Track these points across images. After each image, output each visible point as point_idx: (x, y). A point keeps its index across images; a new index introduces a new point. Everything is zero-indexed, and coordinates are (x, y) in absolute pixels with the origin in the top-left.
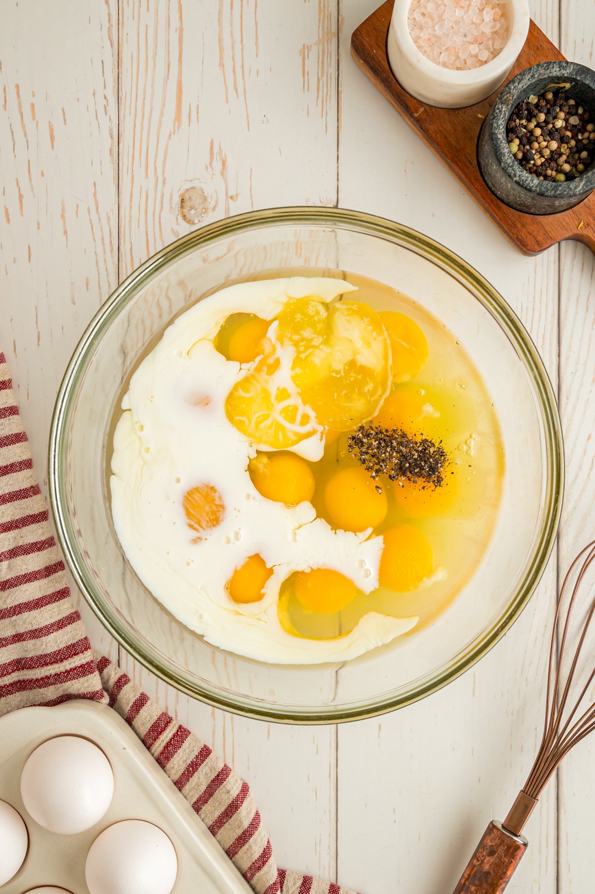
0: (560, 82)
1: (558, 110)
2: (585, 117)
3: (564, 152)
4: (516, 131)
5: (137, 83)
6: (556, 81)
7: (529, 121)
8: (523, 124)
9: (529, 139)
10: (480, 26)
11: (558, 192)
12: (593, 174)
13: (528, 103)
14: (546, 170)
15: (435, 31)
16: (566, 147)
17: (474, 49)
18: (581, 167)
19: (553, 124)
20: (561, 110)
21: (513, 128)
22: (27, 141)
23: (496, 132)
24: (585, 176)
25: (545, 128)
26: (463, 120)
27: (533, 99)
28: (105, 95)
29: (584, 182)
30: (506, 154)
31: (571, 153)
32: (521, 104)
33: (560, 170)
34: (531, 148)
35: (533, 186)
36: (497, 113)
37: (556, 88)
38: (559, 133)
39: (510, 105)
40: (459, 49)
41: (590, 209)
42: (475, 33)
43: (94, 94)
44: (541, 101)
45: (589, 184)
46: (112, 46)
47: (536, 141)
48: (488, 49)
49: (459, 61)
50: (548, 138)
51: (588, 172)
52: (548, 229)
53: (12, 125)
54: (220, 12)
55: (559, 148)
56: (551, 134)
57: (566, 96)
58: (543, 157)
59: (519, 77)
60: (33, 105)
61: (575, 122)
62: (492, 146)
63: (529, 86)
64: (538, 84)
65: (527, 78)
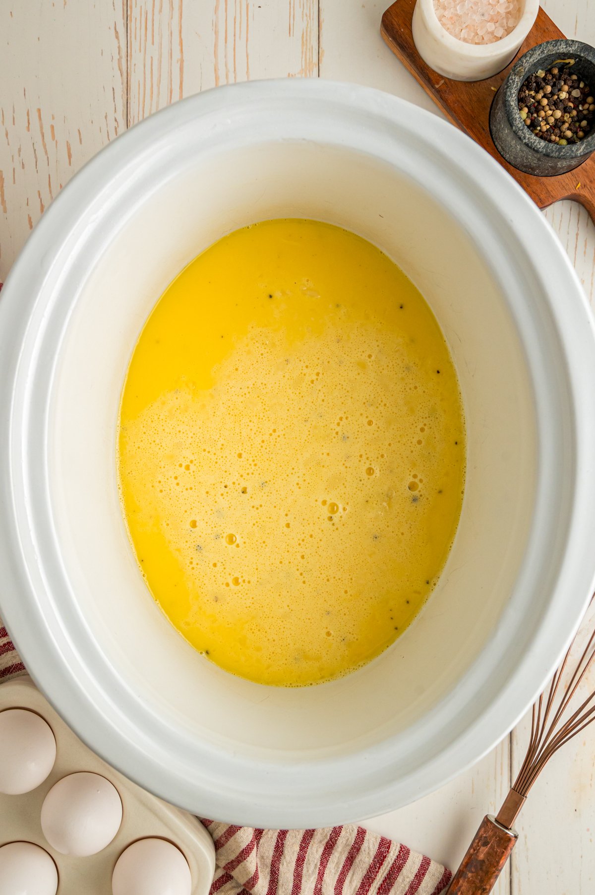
0: (566, 58)
1: (563, 83)
2: (586, 90)
3: (567, 121)
4: (526, 100)
5: (144, 107)
6: (562, 57)
7: (537, 92)
8: (531, 94)
9: (536, 108)
10: (495, 6)
11: (562, 154)
12: (592, 139)
13: (536, 77)
14: (551, 135)
15: (457, 10)
16: (569, 116)
17: (491, 27)
18: (581, 134)
19: (558, 95)
20: (565, 84)
21: (523, 98)
22: (48, 158)
23: (509, 99)
24: (585, 140)
25: (551, 99)
26: (478, 92)
27: (541, 73)
28: (115, 118)
29: (584, 146)
30: (518, 119)
31: (573, 121)
32: (531, 77)
33: (562, 136)
34: (538, 116)
35: (539, 148)
36: (510, 83)
37: (562, 64)
38: (563, 103)
39: (522, 77)
40: (477, 27)
41: (586, 172)
42: (491, 13)
43: (106, 117)
44: (548, 75)
45: (589, 147)
46: (121, 75)
47: (543, 110)
48: (503, 27)
49: (478, 37)
50: (553, 108)
51: (588, 137)
52: (550, 188)
53: (35, 144)
54: (216, 46)
55: (562, 116)
56: (556, 104)
57: (569, 72)
58: (549, 124)
59: (530, 52)
60: (52, 127)
61: (577, 94)
62: (505, 112)
63: (539, 60)
64: (547, 60)
65: (538, 53)
